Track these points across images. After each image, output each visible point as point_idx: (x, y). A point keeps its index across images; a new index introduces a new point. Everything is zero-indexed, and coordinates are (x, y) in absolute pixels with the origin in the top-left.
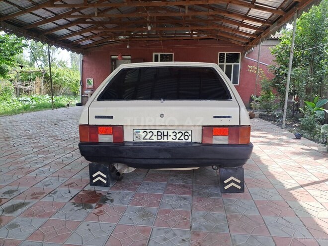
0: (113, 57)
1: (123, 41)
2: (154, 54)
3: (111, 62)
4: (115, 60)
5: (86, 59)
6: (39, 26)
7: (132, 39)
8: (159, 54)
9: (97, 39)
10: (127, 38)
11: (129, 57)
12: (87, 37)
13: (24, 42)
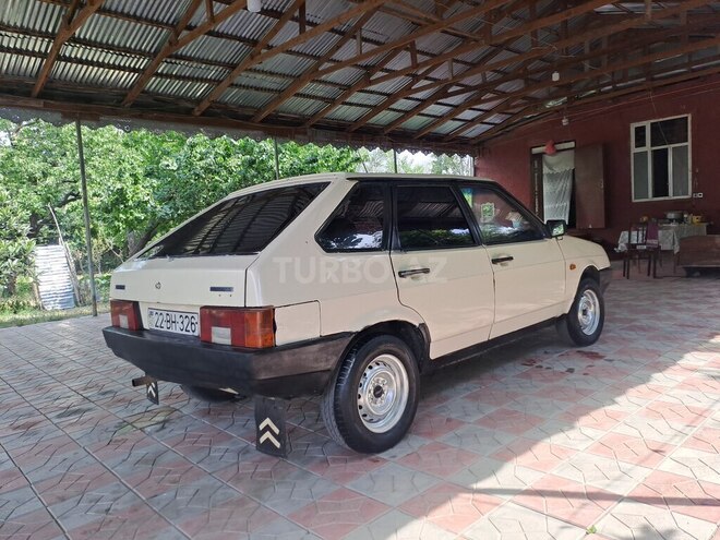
0: (535, 151)
1: (557, 111)
2: (633, 126)
3: (532, 163)
4: (540, 156)
5: (481, 164)
6: (370, 121)
7: (578, 103)
8: (647, 124)
9: (495, 119)
10: (564, 103)
11: (572, 144)
12: (472, 120)
13: (353, 155)
